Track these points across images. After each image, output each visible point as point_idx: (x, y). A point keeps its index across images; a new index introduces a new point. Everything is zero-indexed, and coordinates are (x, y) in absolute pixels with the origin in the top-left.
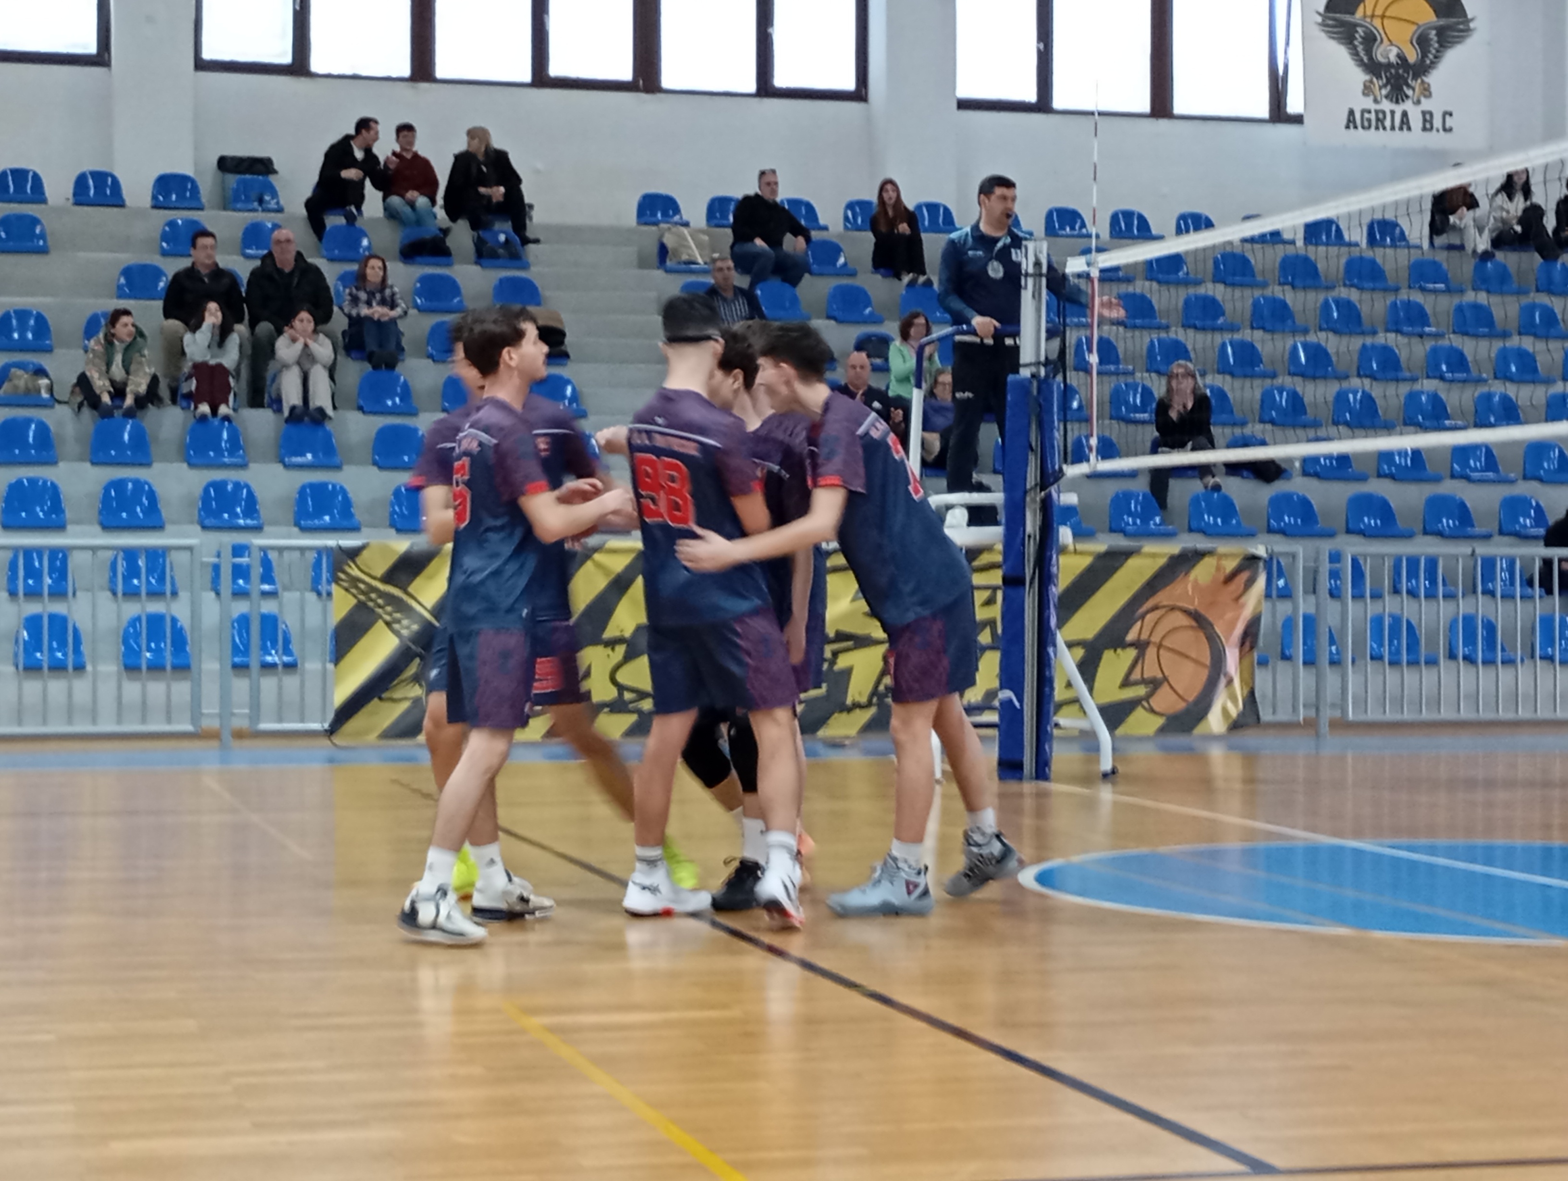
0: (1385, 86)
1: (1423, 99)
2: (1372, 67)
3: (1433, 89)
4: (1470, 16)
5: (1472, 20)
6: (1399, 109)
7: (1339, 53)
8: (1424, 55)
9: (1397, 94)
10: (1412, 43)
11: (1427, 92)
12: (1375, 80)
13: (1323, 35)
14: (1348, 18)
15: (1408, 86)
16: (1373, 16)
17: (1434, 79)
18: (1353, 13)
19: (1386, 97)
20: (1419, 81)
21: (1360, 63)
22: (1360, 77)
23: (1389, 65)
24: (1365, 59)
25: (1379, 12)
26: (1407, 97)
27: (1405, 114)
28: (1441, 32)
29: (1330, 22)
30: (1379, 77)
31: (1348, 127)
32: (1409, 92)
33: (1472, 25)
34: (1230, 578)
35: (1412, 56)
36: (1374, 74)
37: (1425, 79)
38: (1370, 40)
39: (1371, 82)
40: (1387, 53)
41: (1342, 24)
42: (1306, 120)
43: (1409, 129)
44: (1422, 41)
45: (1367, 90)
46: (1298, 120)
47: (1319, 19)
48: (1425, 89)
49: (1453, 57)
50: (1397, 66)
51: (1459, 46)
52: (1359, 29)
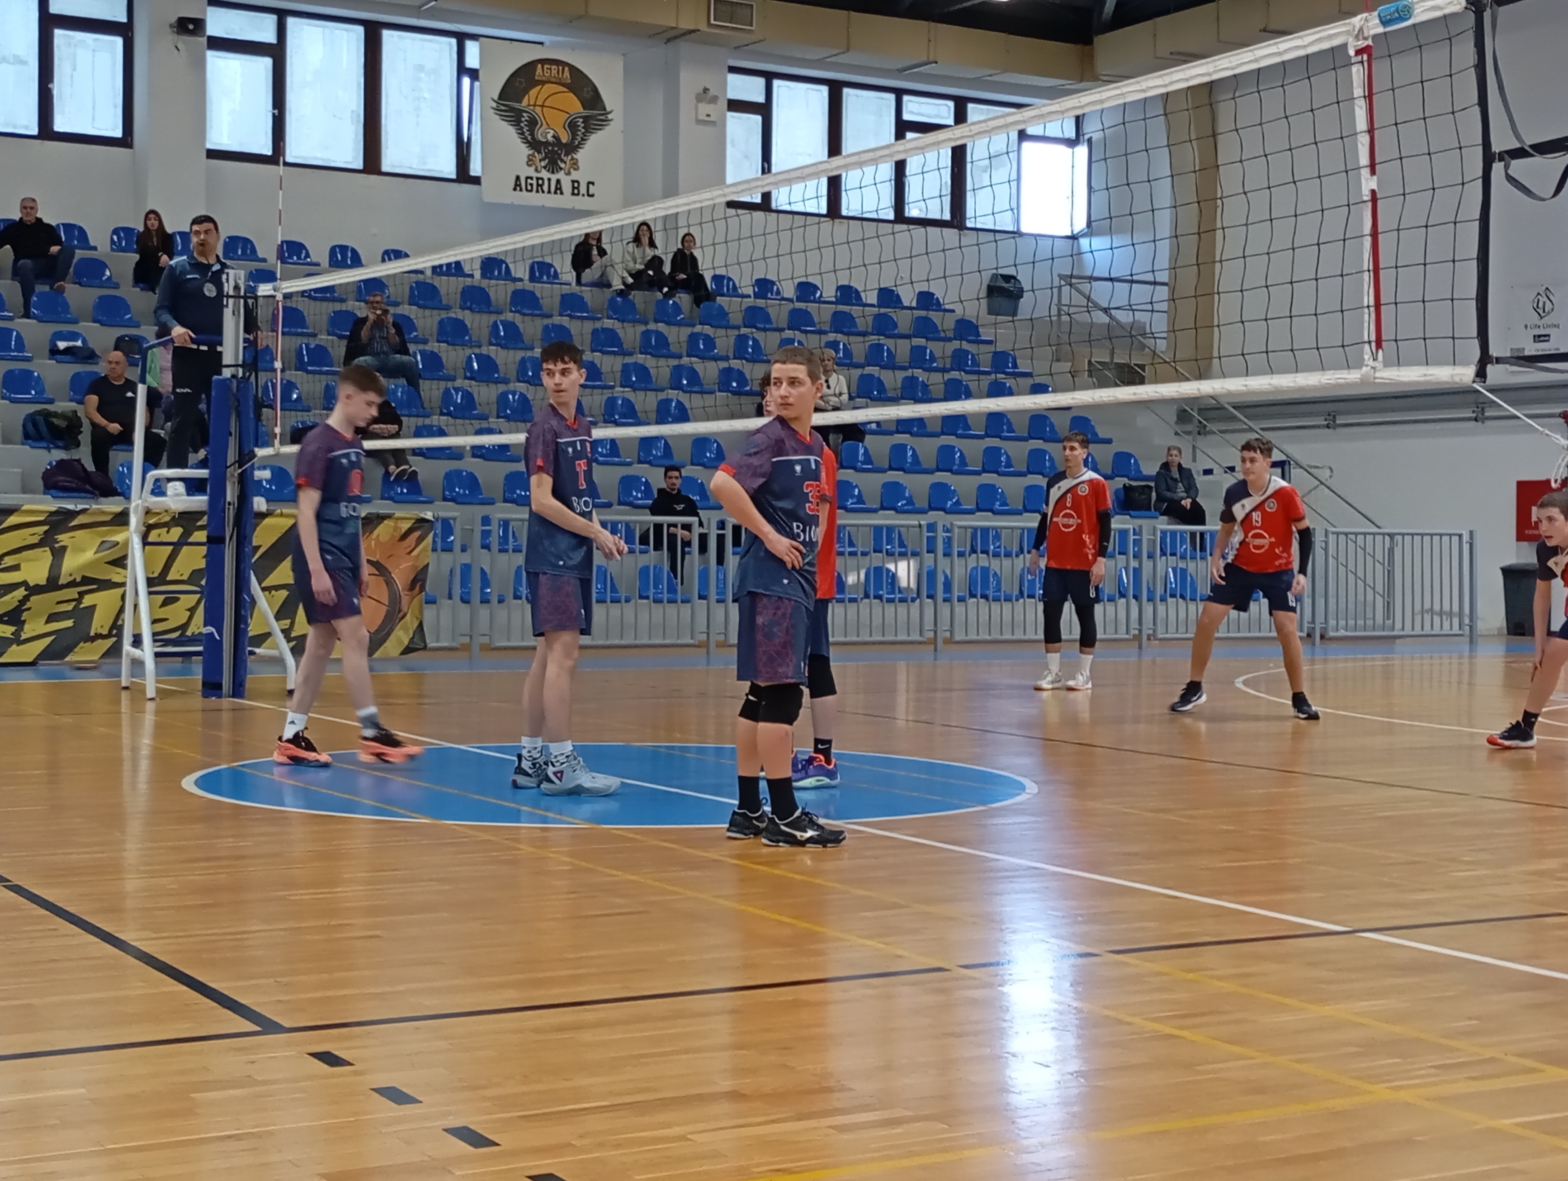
0: (544, 159)
1: (572, 170)
2: (534, 145)
3: (580, 164)
4: (608, 109)
5: (610, 113)
6: (554, 178)
7: (509, 132)
8: (574, 138)
9: (553, 167)
10: (564, 128)
11: (575, 165)
12: (536, 154)
13: (498, 117)
14: (516, 105)
15: (562, 161)
16: (535, 105)
17: (581, 155)
18: (521, 103)
19: (545, 167)
20: (570, 157)
21: (525, 140)
22: (525, 151)
23: (547, 143)
24: (529, 138)
25: (539, 103)
26: (561, 169)
27: (558, 181)
28: (586, 119)
29: (503, 108)
30: (539, 152)
31: (515, 189)
32: (563, 165)
33: (610, 116)
34: (404, 537)
35: (564, 140)
36: (536, 150)
37: (575, 156)
38: (533, 123)
39: (533, 155)
40: (546, 134)
41: (512, 109)
42: (483, 181)
43: (562, 193)
44: (572, 126)
45: (530, 162)
46: (476, 181)
47: (494, 105)
48: (575, 164)
49: (595, 139)
50: (553, 145)
51: (600, 132)
52: (524, 114)
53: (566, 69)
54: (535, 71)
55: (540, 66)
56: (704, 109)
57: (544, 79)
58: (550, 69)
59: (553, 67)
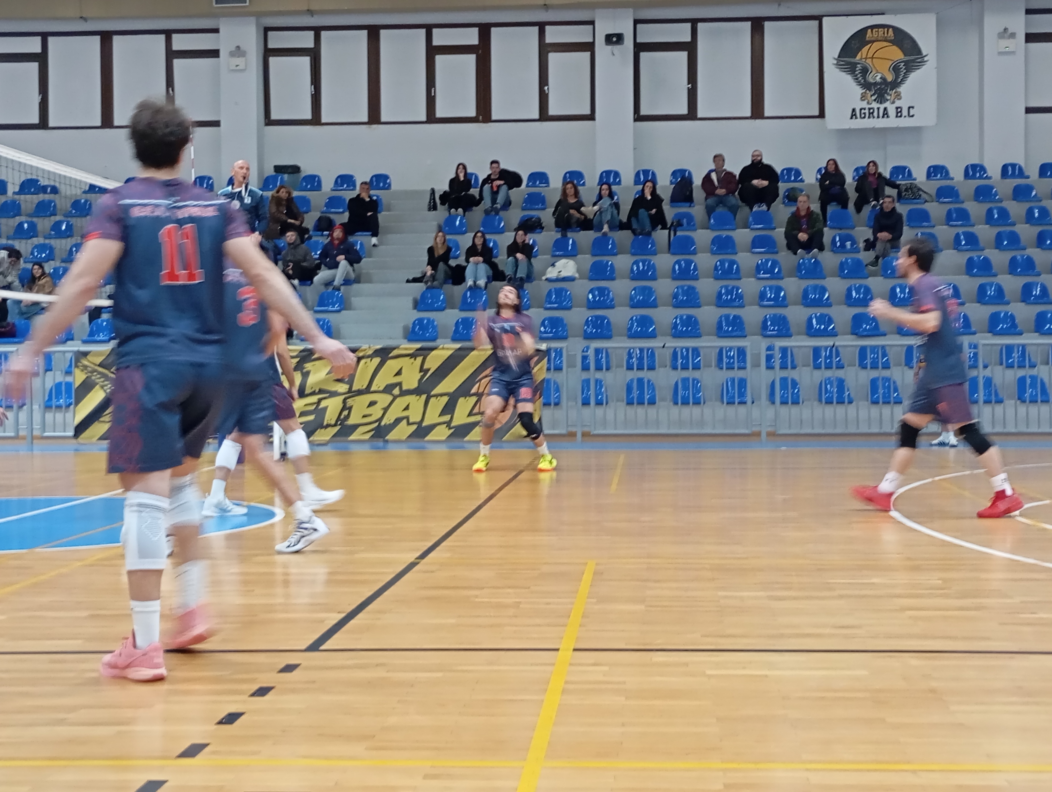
1: (896, 101)
5: (925, 56)
6: (882, 107)
8: (897, 77)
9: (881, 99)
10: (889, 71)
11: (898, 96)
12: (868, 92)
13: (838, 70)
14: (852, 60)
15: (888, 94)
16: (866, 58)
18: (855, 57)
19: (875, 100)
20: (894, 91)
21: (859, 83)
23: (876, 84)
24: (862, 81)
25: (870, 55)
26: (887, 100)
27: (885, 109)
28: (906, 63)
29: (842, 63)
30: (870, 90)
31: (851, 118)
32: (889, 98)
33: (926, 59)
35: (890, 78)
36: (867, 89)
37: (898, 90)
38: (865, 71)
39: (865, 93)
40: (875, 77)
41: (848, 63)
43: (888, 117)
44: (896, 69)
45: (863, 98)
47: (835, 62)
49: (913, 76)
50: (880, 84)
51: (918, 71)
52: (858, 66)
53: (891, 30)
54: (866, 34)
55: (869, 30)
56: (1005, 44)
57: (873, 39)
58: (878, 31)
59: (880, 30)
